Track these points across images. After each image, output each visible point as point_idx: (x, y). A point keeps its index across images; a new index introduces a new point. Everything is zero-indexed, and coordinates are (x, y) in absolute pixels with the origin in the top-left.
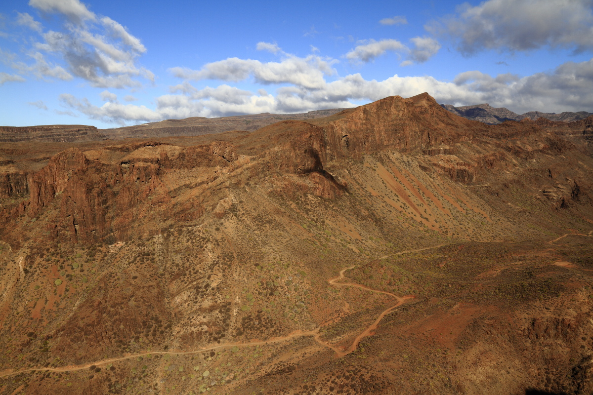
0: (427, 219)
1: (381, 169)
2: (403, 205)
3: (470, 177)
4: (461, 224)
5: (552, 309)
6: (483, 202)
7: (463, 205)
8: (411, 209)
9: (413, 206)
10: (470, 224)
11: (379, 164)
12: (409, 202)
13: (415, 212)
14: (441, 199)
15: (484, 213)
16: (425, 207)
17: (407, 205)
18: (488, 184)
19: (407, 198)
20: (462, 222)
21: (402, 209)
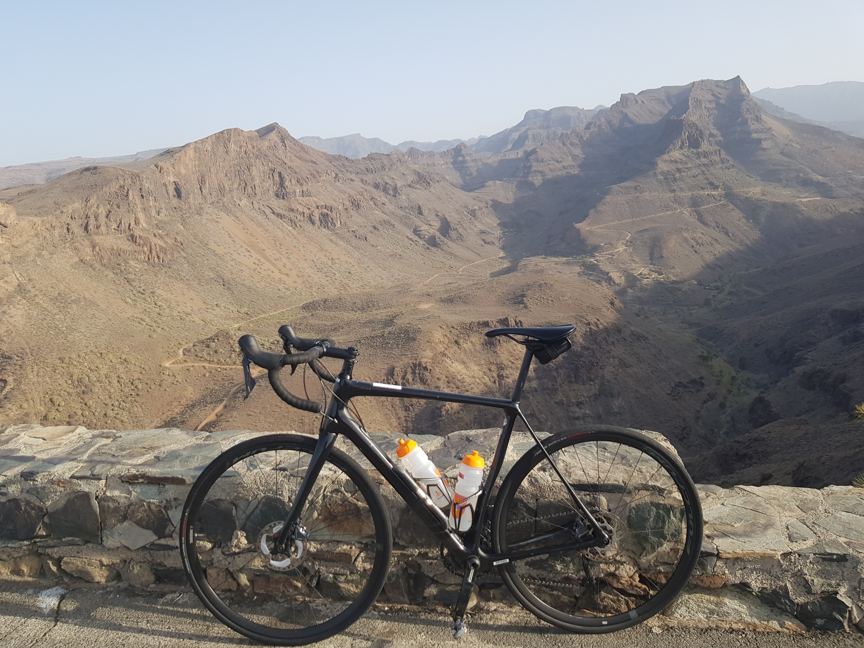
0: (287, 275)
1: (226, 220)
2: (257, 262)
3: (334, 221)
4: (327, 276)
5: (409, 355)
6: (349, 248)
7: (328, 254)
8: (267, 265)
9: (270, 261)
11: (222, 214)
12: (265, 257)
13: (272, 268)
14: (301, 249)
15: (352, 261)
16: (284, 260)
17: (262, 260)
18: (355, 228)
19: (261, 252)
20: (328, 274)
21: (256, 266)
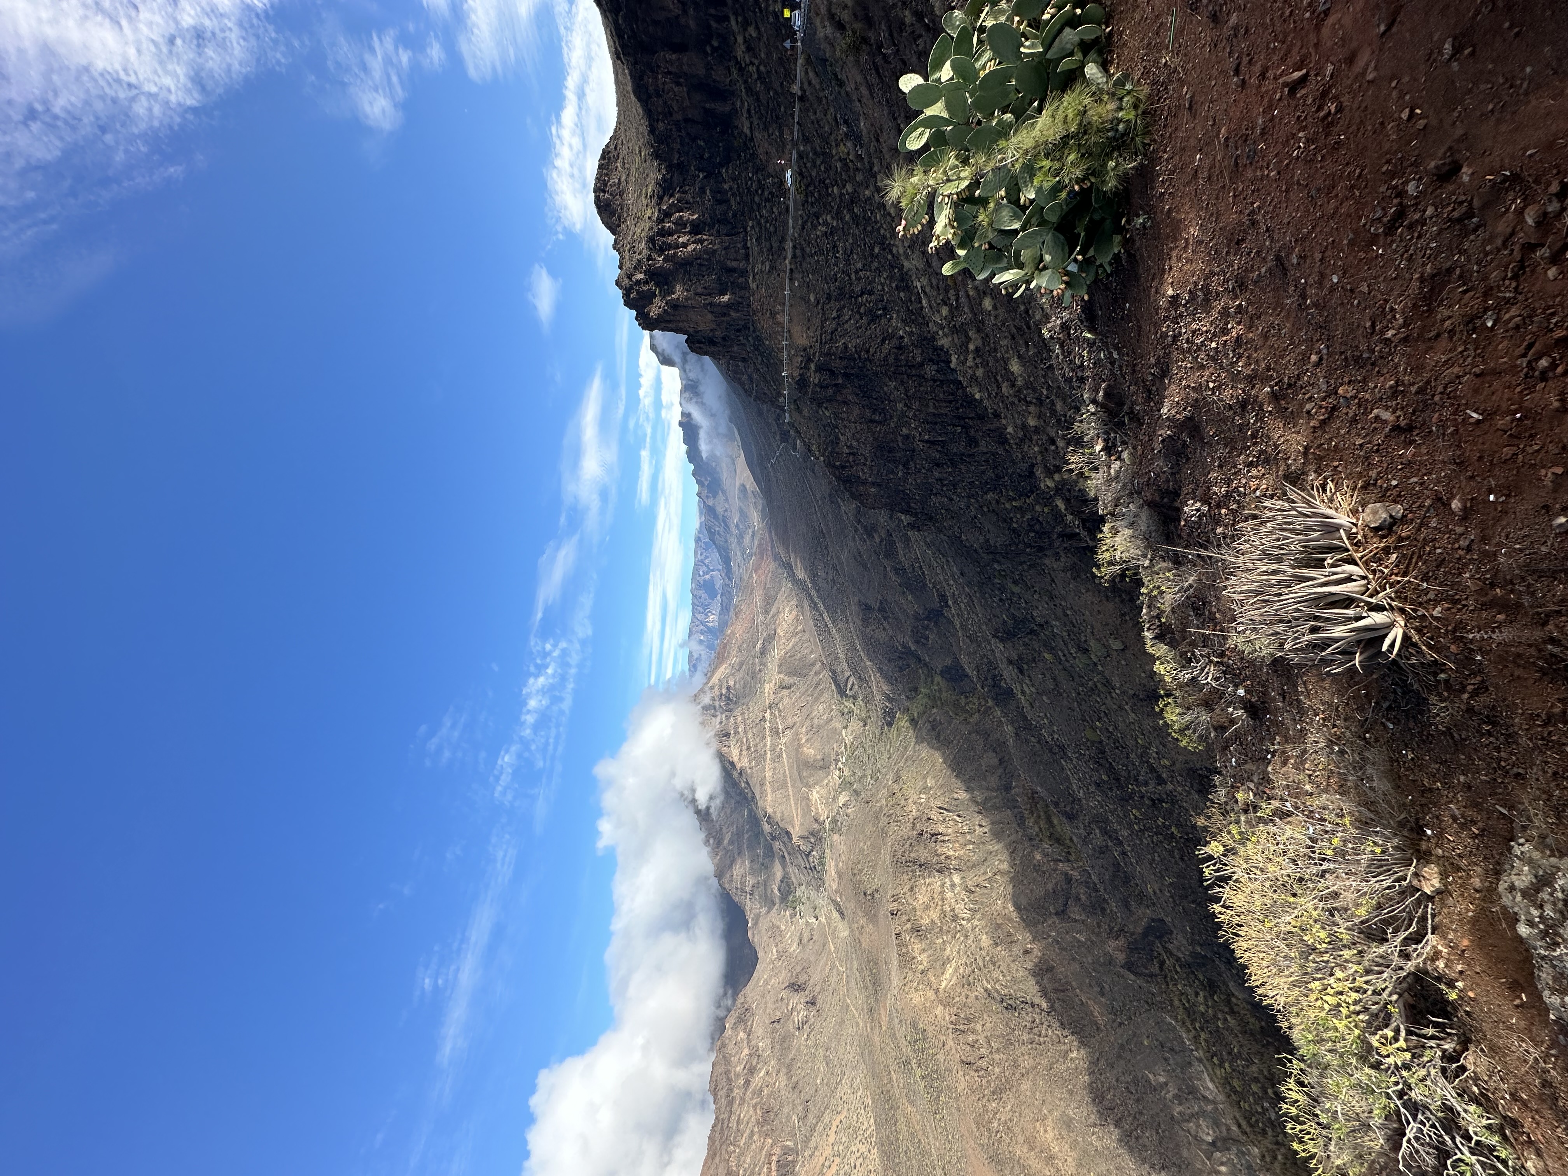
3: (787, 1151)
5: (943, 1038)
6: (820, 1127)
10: (854, 1148)
15: (835, 1124)
18: (795, 1117)
